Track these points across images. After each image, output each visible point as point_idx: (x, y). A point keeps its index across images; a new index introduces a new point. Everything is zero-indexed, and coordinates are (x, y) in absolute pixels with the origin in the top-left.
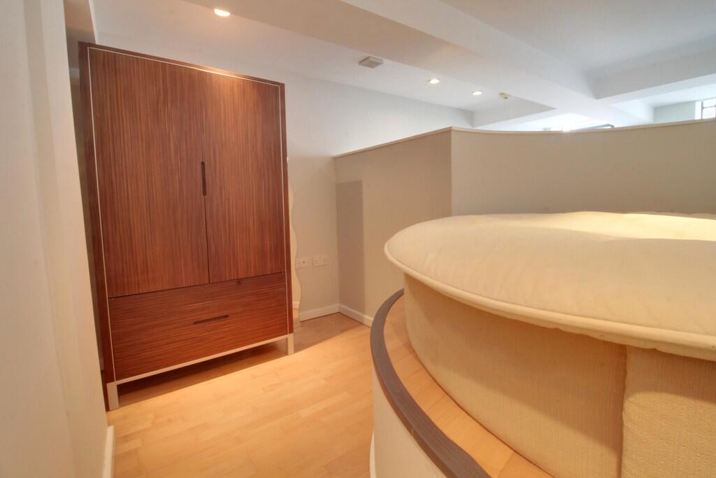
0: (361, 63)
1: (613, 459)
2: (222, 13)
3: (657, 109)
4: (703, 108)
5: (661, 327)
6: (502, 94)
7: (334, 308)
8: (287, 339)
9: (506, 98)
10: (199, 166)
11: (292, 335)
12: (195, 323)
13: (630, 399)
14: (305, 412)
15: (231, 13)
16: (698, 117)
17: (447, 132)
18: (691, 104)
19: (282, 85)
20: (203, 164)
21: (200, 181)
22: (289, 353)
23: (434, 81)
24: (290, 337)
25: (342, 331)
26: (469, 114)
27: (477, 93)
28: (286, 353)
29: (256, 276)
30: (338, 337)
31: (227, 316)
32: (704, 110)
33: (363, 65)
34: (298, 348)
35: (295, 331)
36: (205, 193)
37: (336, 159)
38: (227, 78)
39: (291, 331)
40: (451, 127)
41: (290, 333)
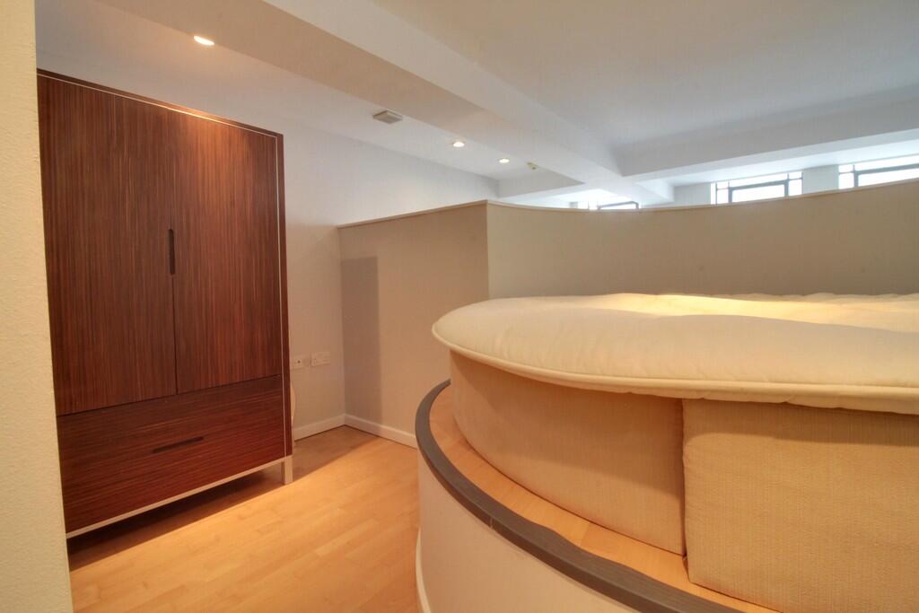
0: (376, 116)
1: (676, 505)
2: (203, 41)
3: (678, 189)
4: (717, 190)
5: (707, 379)
6: (529, 164)
7: (339, 419)
8: (283, 464)
9: (534, 168)
10: (166, 235)
11: (290, 457)
12: (155, 451)
13: (689, 444)
14: (322, 551)
15: (215, 42)
16: (713, 202)
17: (482, 206)
18: (706, 185)
19: (280, 137)
20: (171, 232)
21: (166, 256)
22: (286, 482)
23: (459, 144)
24: (288, 460)
25: (354, 447)
26: (494, 183)
27: (504, 161)
28: (282, 483)
29: (243, 382)
30: (349, 455)
31: (201, 438)
32: (718, 192)
33: (380, 120)
34: (298, 474)
35: (294, 450)
36: (173, 271)
37: (341, 229)
38: (208, 122)
39: (289, 452)
40: (486, 201)
41: (287, 455)
